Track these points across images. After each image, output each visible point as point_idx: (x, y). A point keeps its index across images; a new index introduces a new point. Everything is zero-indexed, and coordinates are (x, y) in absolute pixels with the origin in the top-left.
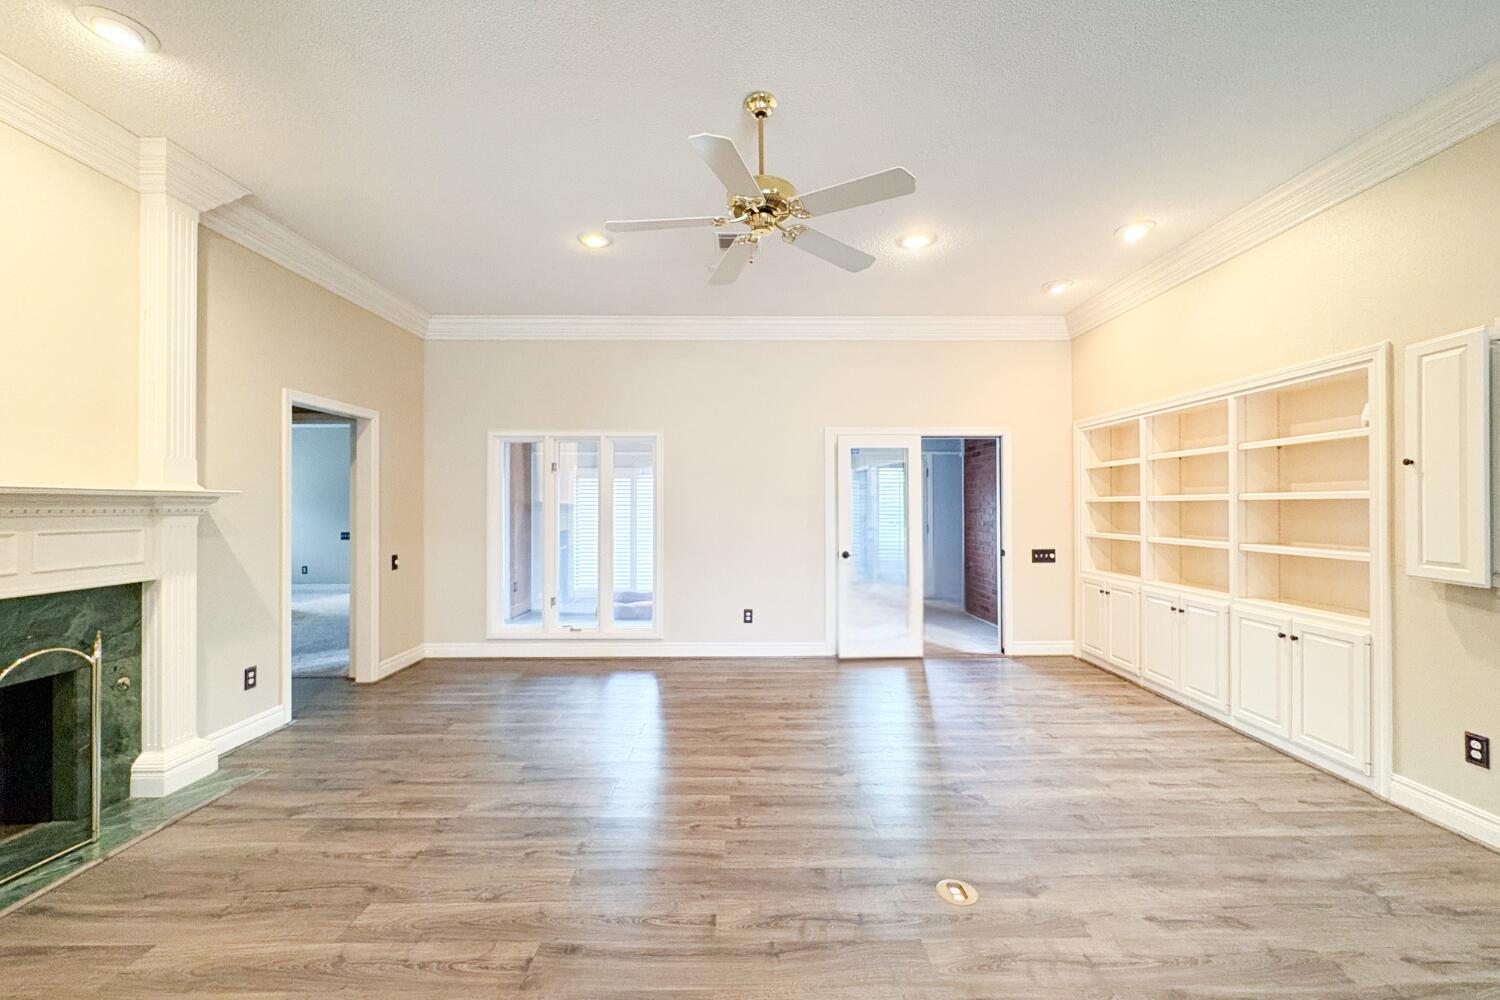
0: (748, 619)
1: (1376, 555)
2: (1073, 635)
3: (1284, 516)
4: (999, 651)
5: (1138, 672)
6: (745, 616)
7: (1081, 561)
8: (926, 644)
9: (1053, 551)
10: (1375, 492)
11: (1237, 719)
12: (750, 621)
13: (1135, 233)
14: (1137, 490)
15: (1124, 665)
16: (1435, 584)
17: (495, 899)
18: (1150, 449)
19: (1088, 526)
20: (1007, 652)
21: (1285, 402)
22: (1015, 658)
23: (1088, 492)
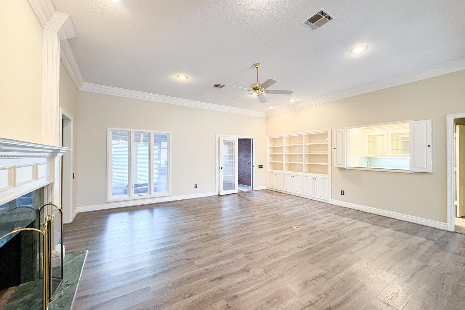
0: (196, 187)
1: (329, 164)
2: (266, 184)
3: (310, 157)
4: (252, 190)
5: (283, 190)
6: (195, 186)
7: (268, 167)
8: (238, 190)
9: (262, 166)
10: (329, 153)
11: (305, 196)
12: (196, 188)
13: (292, 101)
14: (283, 152)
15: (279, 189)
16: (337, 168)
17: (221, 252)
18: (285, 144)
19: (269, 160)
20: (254, 190)
21: (311, 137)
22: (256, 191)
23: (269, 152)
